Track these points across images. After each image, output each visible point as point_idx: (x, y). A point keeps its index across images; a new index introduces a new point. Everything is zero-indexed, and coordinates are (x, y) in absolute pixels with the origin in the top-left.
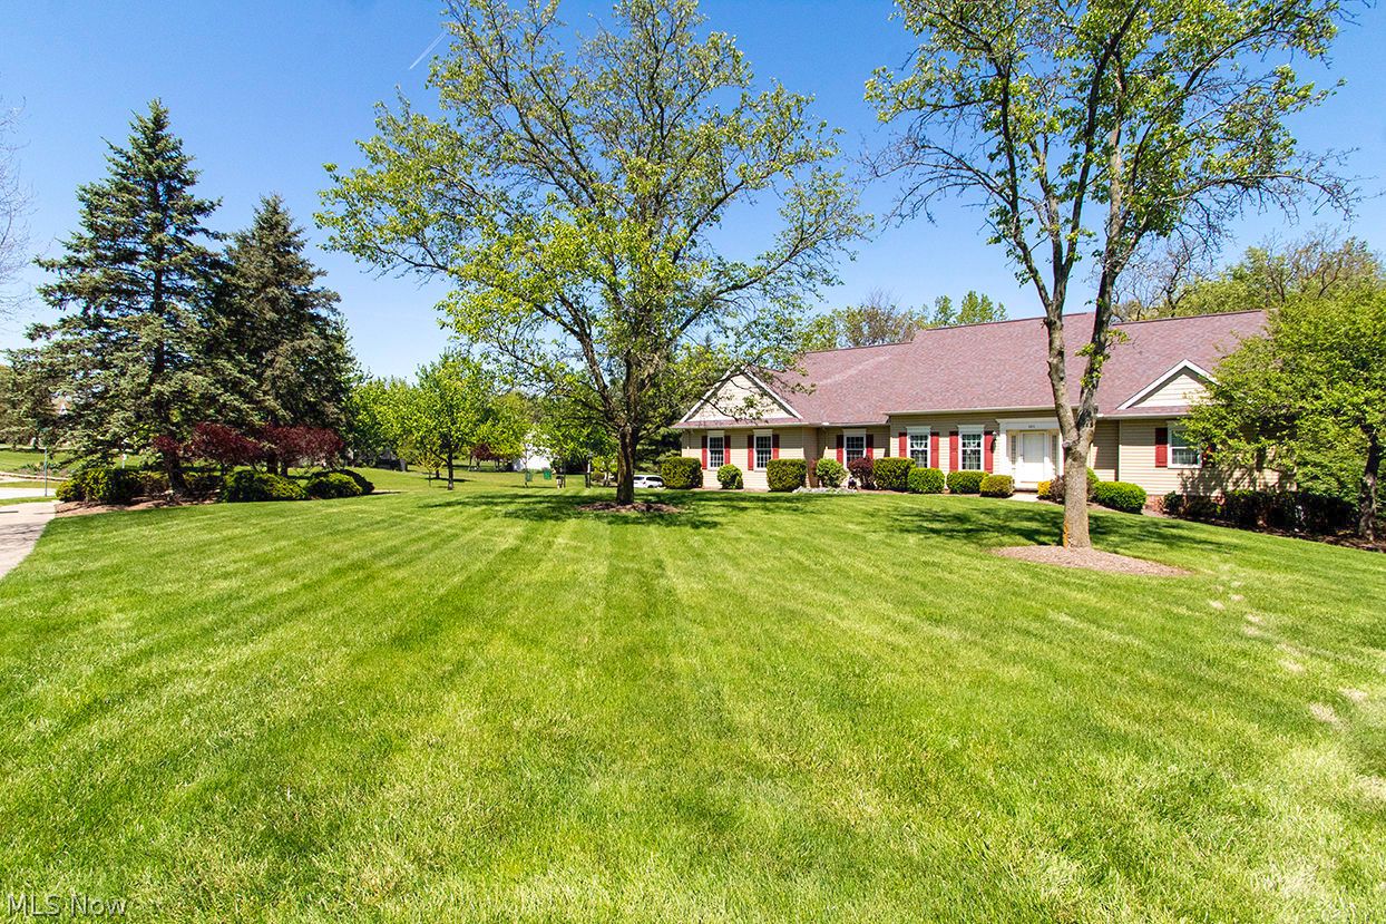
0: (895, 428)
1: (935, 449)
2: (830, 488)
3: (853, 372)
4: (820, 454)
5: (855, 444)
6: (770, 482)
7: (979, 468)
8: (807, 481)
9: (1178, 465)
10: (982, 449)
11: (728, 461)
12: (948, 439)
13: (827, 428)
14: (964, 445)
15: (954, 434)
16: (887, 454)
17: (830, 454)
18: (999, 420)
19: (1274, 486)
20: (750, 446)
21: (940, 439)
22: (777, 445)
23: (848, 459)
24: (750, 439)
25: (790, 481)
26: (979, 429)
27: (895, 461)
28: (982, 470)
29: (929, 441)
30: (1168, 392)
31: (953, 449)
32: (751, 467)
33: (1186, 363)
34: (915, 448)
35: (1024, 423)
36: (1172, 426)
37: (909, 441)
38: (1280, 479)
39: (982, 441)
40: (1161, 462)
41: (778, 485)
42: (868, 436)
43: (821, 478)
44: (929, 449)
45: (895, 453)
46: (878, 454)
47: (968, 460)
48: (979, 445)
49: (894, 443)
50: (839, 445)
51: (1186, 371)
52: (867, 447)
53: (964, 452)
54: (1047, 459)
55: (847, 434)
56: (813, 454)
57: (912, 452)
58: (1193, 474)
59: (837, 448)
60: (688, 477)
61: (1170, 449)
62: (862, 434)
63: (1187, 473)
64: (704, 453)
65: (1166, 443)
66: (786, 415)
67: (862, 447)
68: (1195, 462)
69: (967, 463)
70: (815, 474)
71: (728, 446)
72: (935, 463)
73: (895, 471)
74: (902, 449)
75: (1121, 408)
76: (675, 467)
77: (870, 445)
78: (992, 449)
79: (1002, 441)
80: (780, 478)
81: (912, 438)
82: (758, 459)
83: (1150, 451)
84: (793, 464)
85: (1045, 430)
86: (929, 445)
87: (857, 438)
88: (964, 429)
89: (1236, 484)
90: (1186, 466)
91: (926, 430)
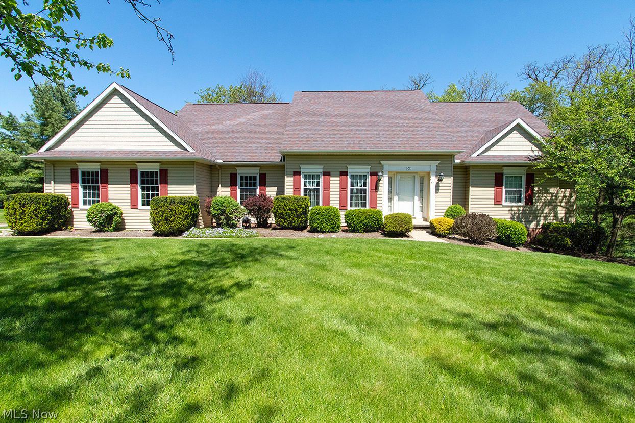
0: (290, 166)
1: (327, 188)
2: (226, 229)
3: (242, 120)
4: (213, 192)
5: (248, 183)
6: (154, 223)
7: (364, 205)
8: (200, 220)
9: (508, 204)
10: (368, 188)
11: (106, 199)
12: (339, 179)
13: (221, 167)
14: (352, 185)
15: (344, 174)
16: (281, 191)
17: (223, 192)
18: (382, 162)
19: (562, 219)
20: (133, 181)
21: (331, 179)
22: (165, 181)
23: (242, 197)
24: (133, 173)
25: (178, 222)
26: (365, 169)
27: (289, 199)
28: (368, 207)
29: (321, 181)
30: (506, 144)
31: (343, 188)
32: (134, 205)
33: (519, 121)
34: (308, 187)
35: (402, 165)
36: (507, 172)
37: (302, 180)
38: (566, 214)
39: (368, 181)
40: (498, 202)
41: (165, 227)
42: (260, 174)
43: (216, 217)
44: (321, 188)
45: (289, 191)
46: (271, 192)
47: (354, 198)
48: (365, 184)
49: (289, 181)
50: (233, 184)
51: (518, 128)
52: (260, 186)
53: (352, 190)
54: (416, 198)
55: (241, 172)
56: (207, 192)
57: (305, 190)
58: (518, 210)
59: (231, 185)
60: (43, 219)
61: (504, 190)
62: (255, 172)
63: (515, 209)
64: (75, 189)
65: (502, 186)
66: (175, 148)
67: (255, 185)
68: (520, 201)
69: (354, 201)
70: (209, 213)
71: (105, 181)
72: (327, 201)
73: (296, 210)
74: (296, 188)
75: (473, 156)
76: (24, 205)
77: (263, 184)
78: (376, 188)
79: (384, 182)
80: (166, 219)
81: (306, 177)
82: (143, 196)
83: (490, 192)
84: (183, 202)
85: (416, 173)
86: (321, 184)
87: (251, 177)
88: (353, 169)
89: (545, 218)
90: (514, 204)
91: (318, 169)
